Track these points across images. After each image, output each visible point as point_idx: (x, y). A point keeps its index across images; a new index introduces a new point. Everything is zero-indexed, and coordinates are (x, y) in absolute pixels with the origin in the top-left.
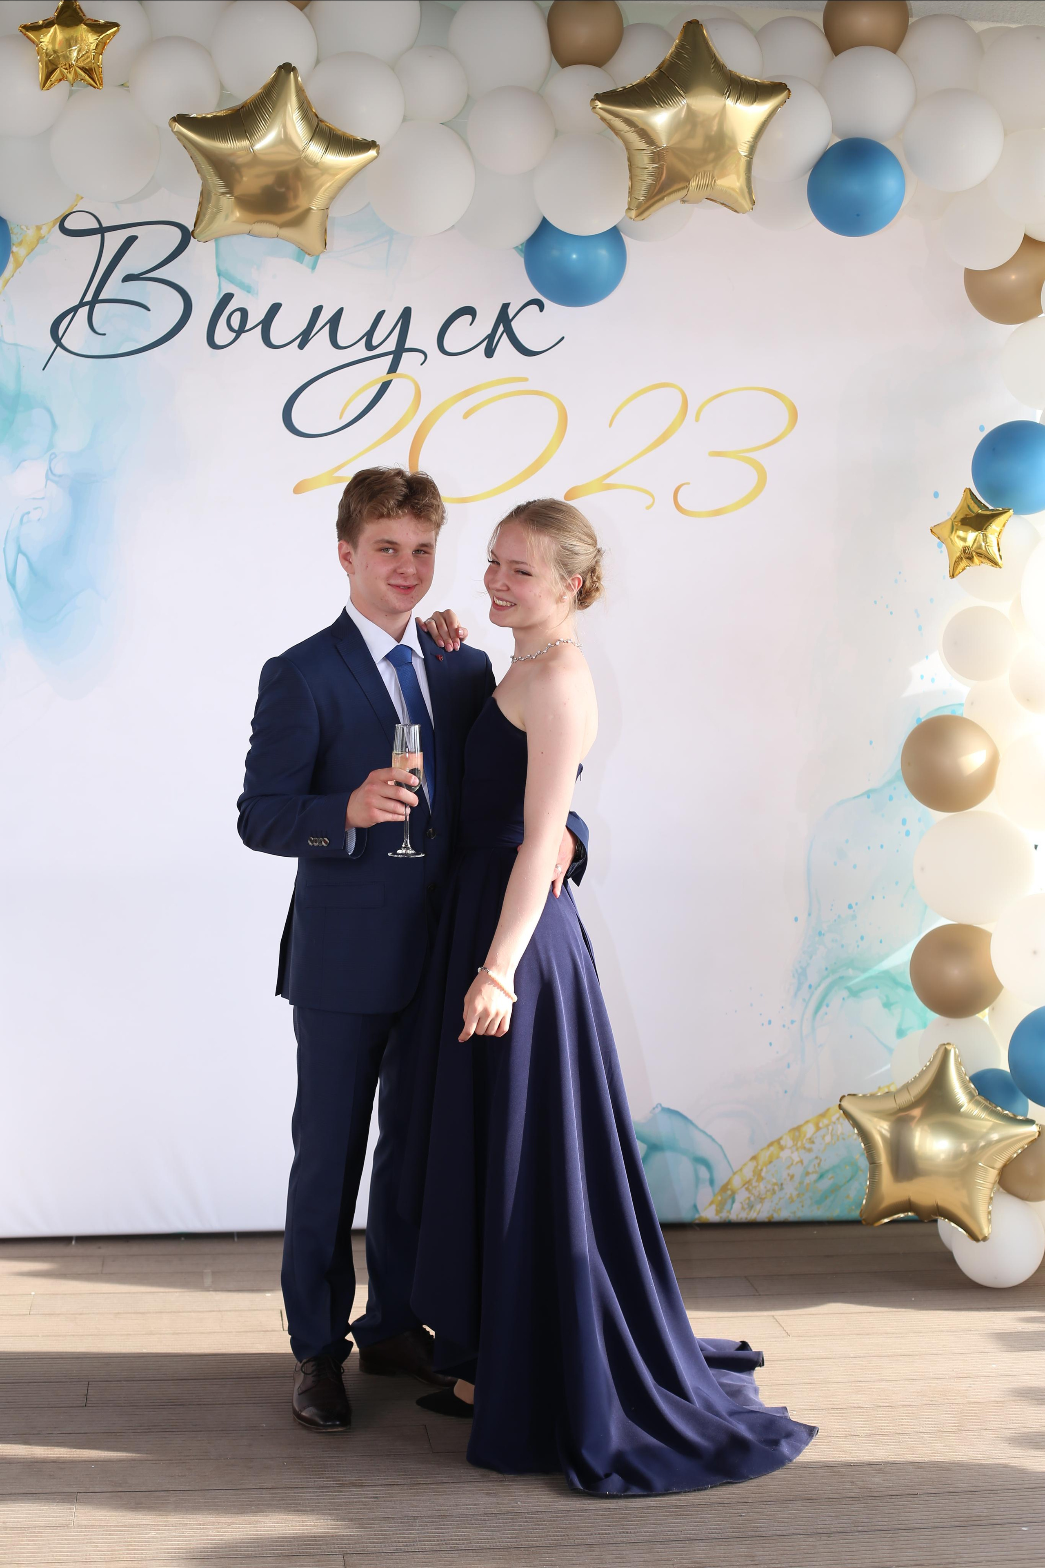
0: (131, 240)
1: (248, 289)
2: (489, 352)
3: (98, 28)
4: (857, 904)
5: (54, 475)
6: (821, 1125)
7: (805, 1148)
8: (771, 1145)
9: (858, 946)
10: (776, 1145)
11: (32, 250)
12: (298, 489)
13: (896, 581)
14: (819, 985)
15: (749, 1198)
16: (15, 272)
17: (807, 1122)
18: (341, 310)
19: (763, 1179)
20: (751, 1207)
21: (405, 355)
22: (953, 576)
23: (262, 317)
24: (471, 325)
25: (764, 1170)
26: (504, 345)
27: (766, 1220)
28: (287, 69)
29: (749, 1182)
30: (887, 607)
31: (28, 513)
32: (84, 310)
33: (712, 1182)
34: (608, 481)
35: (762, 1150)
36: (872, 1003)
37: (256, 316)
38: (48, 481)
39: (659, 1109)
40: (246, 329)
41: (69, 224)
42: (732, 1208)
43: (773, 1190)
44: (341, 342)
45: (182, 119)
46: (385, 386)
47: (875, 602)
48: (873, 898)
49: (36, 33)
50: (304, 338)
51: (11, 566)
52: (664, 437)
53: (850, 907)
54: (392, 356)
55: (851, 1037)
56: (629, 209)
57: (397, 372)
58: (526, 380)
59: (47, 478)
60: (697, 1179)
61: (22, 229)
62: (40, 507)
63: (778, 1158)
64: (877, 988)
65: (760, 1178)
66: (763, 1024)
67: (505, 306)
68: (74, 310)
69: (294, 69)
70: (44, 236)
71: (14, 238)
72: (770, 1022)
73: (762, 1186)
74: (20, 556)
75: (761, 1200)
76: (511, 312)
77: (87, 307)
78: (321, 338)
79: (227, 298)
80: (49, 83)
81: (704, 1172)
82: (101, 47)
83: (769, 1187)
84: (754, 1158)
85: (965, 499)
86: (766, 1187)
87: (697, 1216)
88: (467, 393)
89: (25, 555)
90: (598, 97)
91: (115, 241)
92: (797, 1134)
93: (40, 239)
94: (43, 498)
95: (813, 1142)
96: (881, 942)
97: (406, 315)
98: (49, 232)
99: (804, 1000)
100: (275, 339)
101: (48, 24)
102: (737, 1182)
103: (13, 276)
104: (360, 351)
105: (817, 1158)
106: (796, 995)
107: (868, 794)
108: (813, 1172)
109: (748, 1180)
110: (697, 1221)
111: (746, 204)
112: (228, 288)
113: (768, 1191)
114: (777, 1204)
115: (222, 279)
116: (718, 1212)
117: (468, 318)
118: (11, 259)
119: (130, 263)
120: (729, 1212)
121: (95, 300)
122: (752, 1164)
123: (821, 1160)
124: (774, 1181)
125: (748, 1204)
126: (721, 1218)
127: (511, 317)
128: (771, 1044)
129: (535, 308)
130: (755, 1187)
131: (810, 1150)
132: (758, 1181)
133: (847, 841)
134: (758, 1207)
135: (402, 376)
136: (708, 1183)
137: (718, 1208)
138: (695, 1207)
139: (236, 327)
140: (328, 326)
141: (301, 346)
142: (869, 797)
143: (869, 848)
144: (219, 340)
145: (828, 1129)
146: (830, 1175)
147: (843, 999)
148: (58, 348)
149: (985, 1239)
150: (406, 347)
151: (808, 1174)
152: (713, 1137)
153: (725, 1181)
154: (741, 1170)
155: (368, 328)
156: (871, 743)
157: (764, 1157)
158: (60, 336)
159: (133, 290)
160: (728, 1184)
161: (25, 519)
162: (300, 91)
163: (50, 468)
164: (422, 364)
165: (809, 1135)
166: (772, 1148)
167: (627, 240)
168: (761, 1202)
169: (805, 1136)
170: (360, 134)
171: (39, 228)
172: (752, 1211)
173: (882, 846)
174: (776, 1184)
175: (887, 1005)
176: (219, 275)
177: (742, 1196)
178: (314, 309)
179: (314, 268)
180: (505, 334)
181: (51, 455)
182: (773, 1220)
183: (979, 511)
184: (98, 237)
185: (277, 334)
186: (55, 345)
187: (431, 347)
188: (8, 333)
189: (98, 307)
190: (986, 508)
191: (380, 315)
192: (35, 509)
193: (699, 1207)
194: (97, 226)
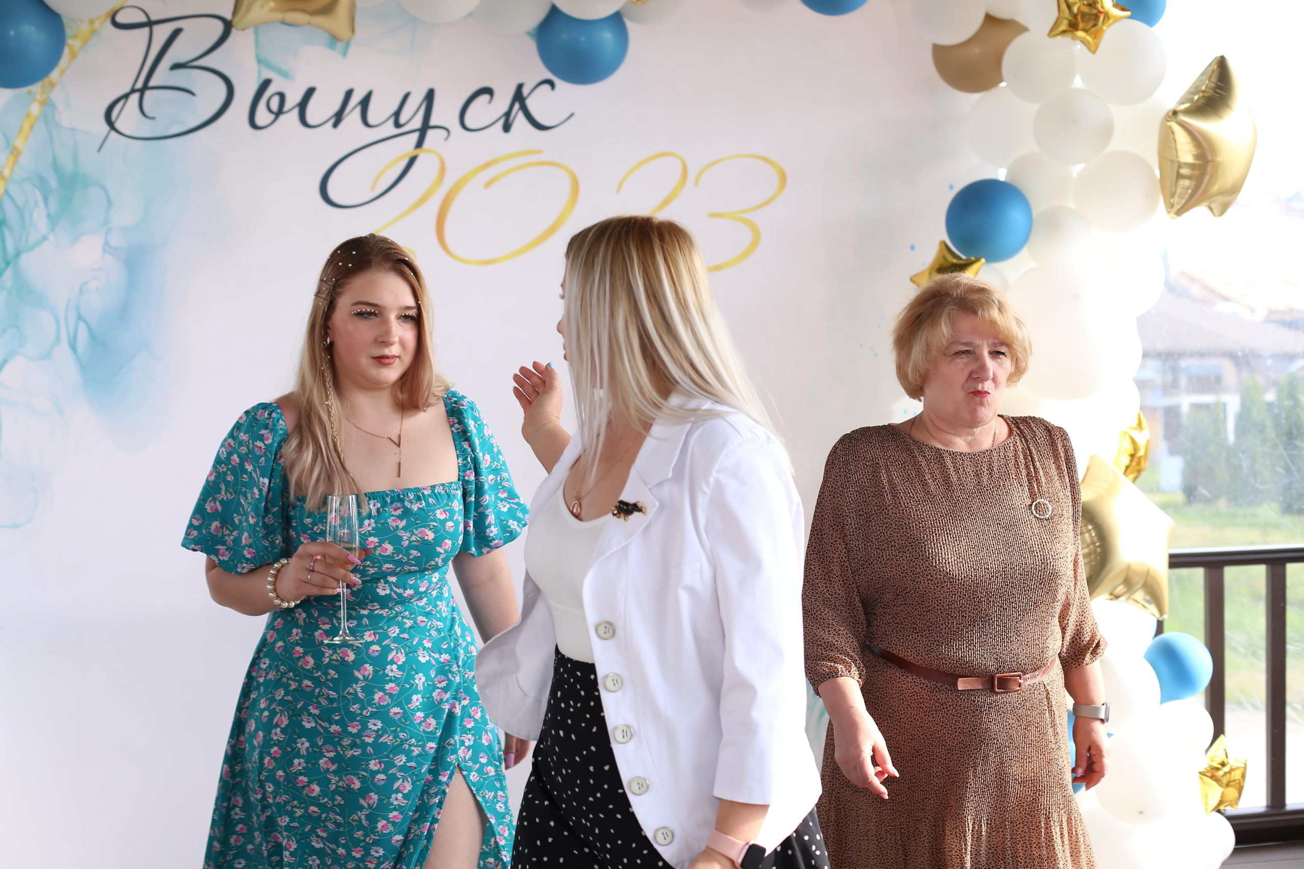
0: (177, 33)
1: (285, 74)
2: (507, 128)
5: (110, 248)
11: (86, 42)
13: (879, 326)
16: (71, 62)
18: (370, 92)
21: (430, 133)
23: (298, 99)
24: (489, 103)
26: (520, 121)
30: (872, 349)
31: (86, 283)
32: (135, 97)
37: (293, 99)
38: (105, 254)
40: (285, 110)
41: (120, 19)
44: (371, 119)
46: (412, 160)
47: (861, 346)
50: (338, 118)
51: (72, 332)
52: (669, 199)
54: (418, 133)
57: (423, 147)
58: (539, 152)
59: (104, 251)
61: (77, 24)
62: (98, 278)
67: (520, 87)
68: (126, 96)
70: (97, 30)
71: (68, 32)
74: (80, 322)
76: (525, 91)
78: (353, 117)
79: (266, 84)
85: (940, 250)
88: (487, 165)
89: (85, 322)
91: (162, 33)
93: (94, 32)
94: (100, 269)
97: (430, 96)
98: (102, 25)
100: (311, 118)
103: (68, 66)
104: (389, 129)
112: (267, 74)
115: (262, 66)
117: (486, 97)
118: (66, 51)
119: (176, 54)
121: (145, 87)
127: (525, 96)
129: (547, 87)
135: (428, 151)
139: (275, 110)
140: (359, 106)
141: (335, 125)
144: (259, 121)
148: (112, 131)
150: (430, 124)
155: (394, 108)
158: (113, 120)
159: (181, 78)
161: (84, 289)
163: (106, 242)
164: (445, 140)
167: (630, 25)
171: (92, 22)
176: (258, 63)
178: (346, 92)
179: (344, 54)
180: (520, 111)
181: (107, 230)
183: (955, 261)
184: (146, 30)
185: (312, 116)
186: (106, 128)
187: (454, 125)
188: (65, 118)
189: (148, 93)
190: (959, 258)
191: (406, 96)
192: (93, 279)
194: (146, 20)
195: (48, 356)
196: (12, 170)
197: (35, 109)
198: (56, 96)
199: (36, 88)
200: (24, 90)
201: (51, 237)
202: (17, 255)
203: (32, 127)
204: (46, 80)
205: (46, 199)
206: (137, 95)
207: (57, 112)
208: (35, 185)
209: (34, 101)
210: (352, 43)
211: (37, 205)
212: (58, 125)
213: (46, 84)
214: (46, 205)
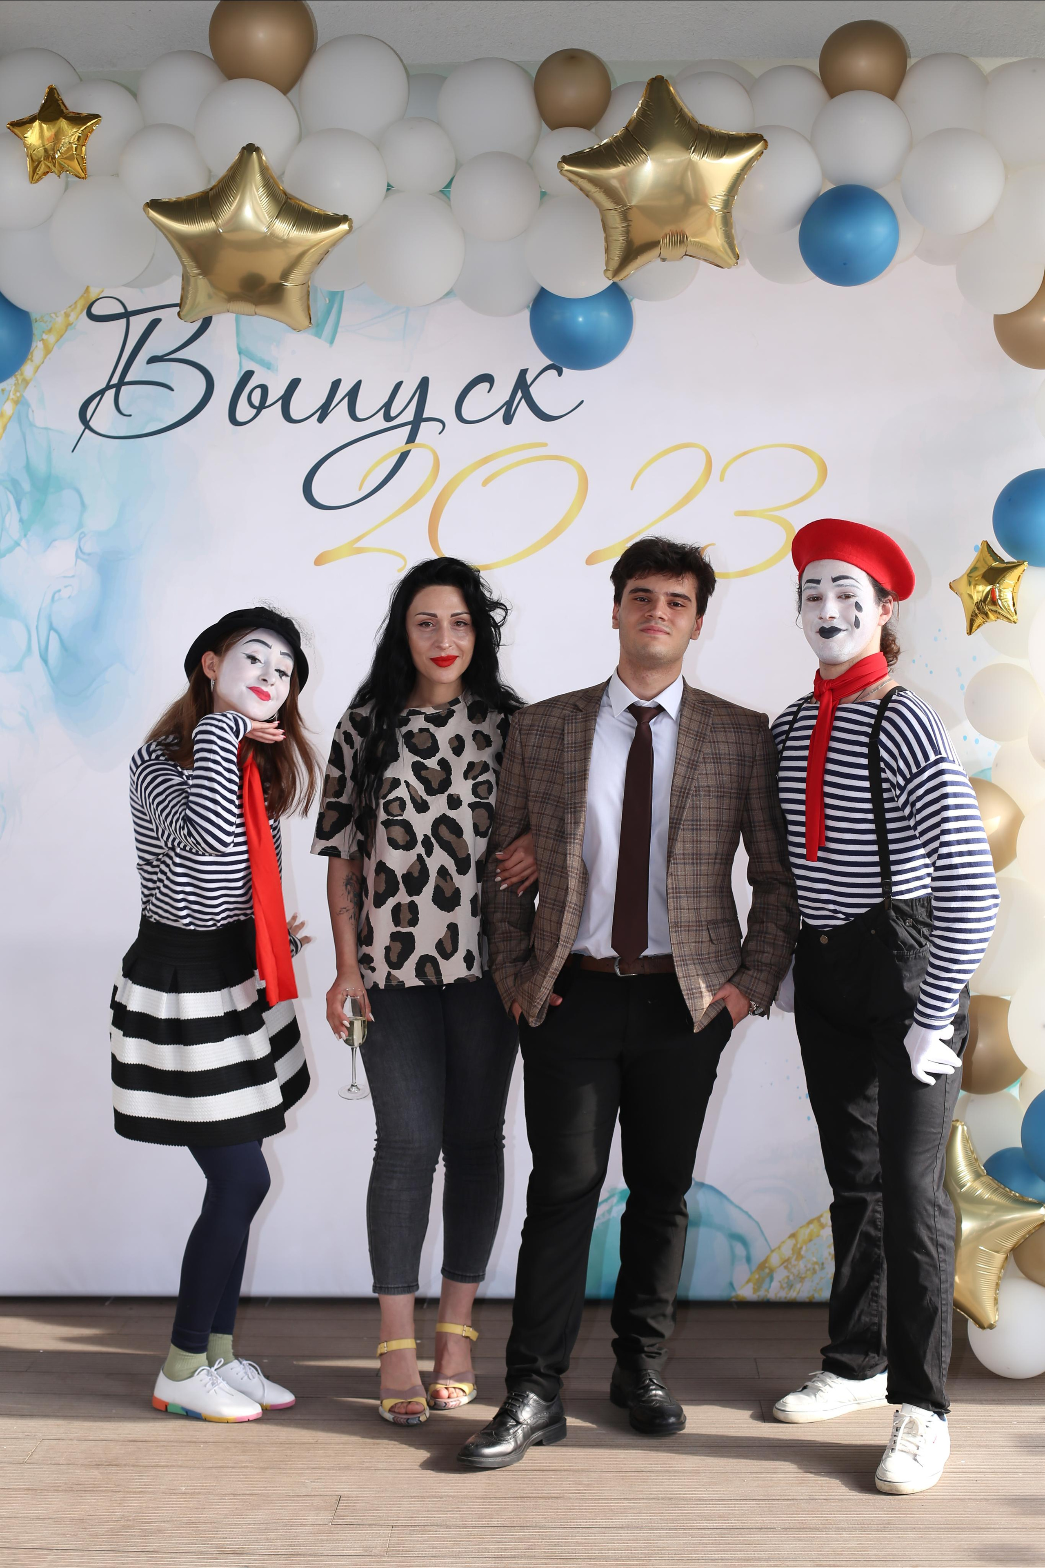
0: (155, 323)
1: (268, 366)
2: (508, 419)
3: (78, 120)
5: (84, 553)
8: (810, 1222)
10: (816, 1221)
11: (61, 336)
12: (319, 561)
13: (936, 639)
15: (788, 1277)
16: (45, 358)
18: (359, 382)
19: (802, 1257)
20: (791, 1286)
21: (423, 424)
22: (970, 632)
23: (281, 392)
24: (489, 392)
25: (804, 1248)
26: (523, 410)
27: (807, 1300)
28: (250, 149)
29: (788, 1260)
30: (927, 665)
31: (59, 591)
32: (111, 393)
33: (748, 1259)
35: (801, 1227)
37: (276, 392)
38: (78, 560)
40: (267, 404)
41: (95, 311)
42: (770, 1287)
43: (814, 1269)
44: (360, 414)
45: (155, 205)
46: (404, 456)
47: (914, 661)
49: (21, 128)
50: (324, 412)
51: (43, 643)
52: (688, 498)
54: (410, 426)
56: (606, 270)
57: (416, 442)
58: (545, 445)
59: (77, 557)
60: (733, 1257)
61: (52, 317)
62: (71, 585)
63: (818, 1236)
65: (799, 1256)
66: (800, 1098)
67: (524, 372)
68: (102, 393)
69: (257, 150)
70: (72, 324)
71: (37, 326)
73: (801, 1265)
74: (52, 633)
75: (802, 1279)
76: (529, 378)
77: (114, 390)
78: (340, 411)
79: (248, 375)
80: (37, 177)
81: (740, 1250)
82: (82, 140)
83: (809, 1266)
84: (793, 1236)
85: (981, 552)
86: (805, 1266)
87: (733, 1294)
88: (486, 461)
89: (56, 631)
90: (566, 160)
91: (139, 324)
93: (69, 325)
94: (73, 576)
97: (424, 384)
98: (77, 318)
100: (294, 415)
101: (32, 120)
102: (775, 1260)
104: (379, 423)
109: (787, 1258)
110: (733, 1300)
111: (730, 260)
112: (248, 366)
113: (808, 1270)
114: (818, 1284)
115: (243, 357)
116: (755, 1290)
117: (486, 385)
118: (39, 345)
119: (155, 345)
120: (767, 1291)
121: (122, 383)
122: (792, 1242)
124: (814, 1259)
125: (787, 1283)
126: (759, 1297)
127: (529, 383)
129: (553, 373)
130: (795, 1266)
132: (797, 1259)
134: (798, 1286)
135: (420, 446)
136: (744, 1260)
137: (756, 1287)
138: (731, 1284)
139: (257, 403)
140: (346, 399)
141: (321, 420)
144: (240, 417)
148: (87, 430)
149: (991, 1327)
152: (750, 1213)
153: (762, 1259)
154: (779, 1248)
155: (385, 399)
157: (804, 1234)
158: (88, 418)
159: (158, 372)
160: (766, 1260)
161: (56, 597)
162: (264, 171)
163: (80, 547)
164: (440, 433)
166: (812, 1226)
167: (633, 301)
168: (801, 1282)
170: (330, 210)
171: (67, 315)
172: (792, 1290)
174: (816, 1263)
176: (240, 353)
177: (780, 1275)
178: (333, 383)
179: (332, 342)
180: (523, 400)
181: (80, 534)
182: (814, 1300)
183: (995, 564)
184: (124, 320)
185: (297, 409)
186: (83, 427)
187: (449, 416)
188: (39, 417)
189: (123, 388)
190: (1002, 561)
191: (398, 385)
192: (66, 587)
193: (735, 1285)
194: (122, 310)
195: (19, 668)
197: (8, 408)
198: (30, 394)
199: (8, 384)
201: (24, 543)
203: (5, 428)
204: (17, 376)
205: (18, 504)
206: (112, 391)
207: (30, 411)
208: (7, 488)
209: (8, 399)
210: (339, 329)
211: (9, 509)
212: (32, 425)
213: (20, 381)
214: (19, 509)
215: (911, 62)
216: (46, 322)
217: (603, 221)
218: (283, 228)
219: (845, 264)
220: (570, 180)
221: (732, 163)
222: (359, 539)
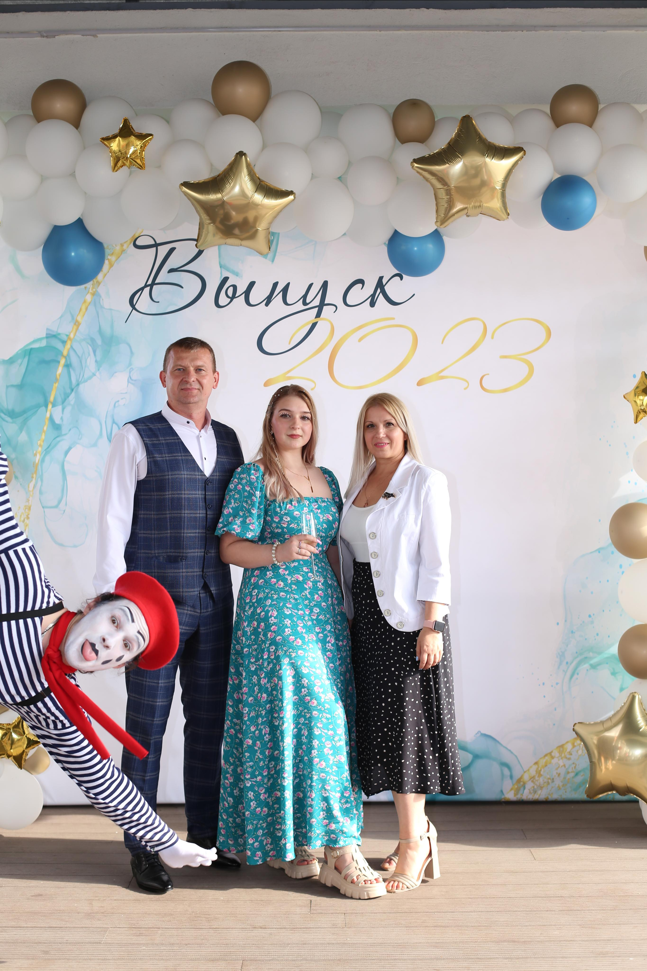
0: (172, 250)
1: (237, 274)
2: (372, 304)
3: (141, 137)
4: (594, 614)
5: (133, 380)
6: (576, 744)
7: (566, 758)
8: (546, 755)
9: (595, 639)
10: (549, 755)
11: (119, 257)
12: (266, 384)
13: (612, 427)
14: (572, 662)
15: (534, 787)
16: (110, 269)
17: (568, 742)
18: (288, 284)
19: (542, 775)
20: (535, 792)
21: (325, 307)
22: (636, 422)
23: (245, 289)
24: (362, 289)
25: (543, 770)
26: (381, 300)
27: (544, 800)
28: (241, 154)
29: (533, 777)
30: (607, 441)
31: (118, 401)
32: (147, 290)
33: (511, 777)
34: (443, 374)
35: (541, 758)
36: (604, 673)
37: (241, 289)
38: (129, 384)
39: (480, 734)
40: (236, 296)
41: (138, 243)
42: (523, 793)
43: (548, 782)
44: (289, 302)
45: (186, 184)
46: (314, 325)
47: (600, 439)
48: (603, 611)
49: (108, 141)
50: (269, 300)
51: (109, 431)
52: (473, 349)
53: (590, 616)
54: (317, 308)
55: (592, 692)
56: (437, 222)
57: (321, 317)
58: (394, 319)
59: (128, 382)
60: (503, 776)
61: (113, 246)
62: (125, 398)
63: (550, 763)
64: (607, 663)
65: (540, 775)
66: (539, 685)
67: (381, 278)
68: (142, 289)
69: (245, 154)
70: (125, 250)
71: (107, 251)
72: (544, 684)
73: (541, 780)
74: (114, 425)
75: (541, 788)
76: (384, 281)
77: (149, 288)
78: (278, 300)
79: (226, 279)
80: (116, 168)
81: (506, 772)
82: (143, 148)
83: (546, 780)
84: (536, 763)
85: (642, 377)
86: (543, 780)
87: (503, 797)
88: (360, 327)
89: (117, 424)
90: (415, 161)
91: (163, 251)
92: (561, 749)
93: (123, 251)
94: (126, 393)
95: (571, 754)
96: (609, 637)
97: (325, 285)
98: (128, 247)
99: (564, 671)
100: (252, 302)
101: (115, 137)
102: (526, 777)
103: (108, 272)
104: (300, 306)
105: (573, 763)
106: (559, 668)
107: (599, 550)
108: (572, 772)
110: (503, 800)
111: (504, 216)
112: (226, 274)
113: (544, 783)
114: (550, 790)
115: (223, 269)
116: (516, 794)
117: (360, 285)
118: (106, 262)
119: (172, 263)
120: (522, 795)
121: (153, 283)
122: (535, 767)
123: (576, 765)
124: (548, 776)
125: (533, 790)
126: (517, 798)
127: (384, 284)
128: (544, 697)
129: (398, 278)
130: (537, 780)
131: (569, 759)
132: (538, 777)
133: (587, 578)
134: (539, 792)
135: (324, 319)
136: (509, 778)
138: (502, 791)
139: (230, 295)
140: (281, 293)
141: (267, 305)
142: (599, 552)
143: (600, 582)
144: (221, 303)
145: (580, 747)
146: (582, 774)
147: (587, 670)
148: (134, 310)
150: (325, 303)
151: (568, 773)
152: (512, 750)
153: (519, 777)
154: (528, 770)
155: (303, 293)
156: (600, 521)
157: (542, 762)
158: (134, 304)
159: (174, 277)
160: (521, 778)
161: (116, 405)
162: (248, 166)
163: (130, 376)
164: (334, 312)
165: (568, 750)
166: (546, 758)
167: (445, 238)
168: (541, 789)
169: (566, 751)
170: (284, 187)
171: (122, 245)
172: (536, 794)
173: (608, 581)
174: (549, 779)
175: (614, 674)
176: (221, 267)
177: (529, 785)
178: (274, 284)
179: (273, 261)
180: (381, 294)
181: (130, 369)
182: (548, 800)
184: (154, 249)
185: (253, 300)
186: (132, 309)
187: (340, 303)
188: (106, 303)
189: (154, 286)
191: (311, 285)
192: (122, 399)
193: (504, 792)
194: (154, 243)
195: (95, 445)
196: (75, 334)
197: (89, 298)
198: (101, 290)
199: (89, 285)
200: (83, 287)
201: (97, 374)
202: (78, 385)
203: (87, 309)
204: (95, 280)
205: (94, 352)
206: (148, 289)
207: (101, 299)
208: (88, 343)
209: (88, 293)
210: (277, 254)
211: (89, 355)
212: (102, 307)
213: (95, 283)
214: (95, 355)
215: (601, 107)
216: (110, 249)
217: (435, 194)
218: (258, 198)
219: (568, 219)
220: (418, 172)
221: (507, 163)
222: (289, 372)
